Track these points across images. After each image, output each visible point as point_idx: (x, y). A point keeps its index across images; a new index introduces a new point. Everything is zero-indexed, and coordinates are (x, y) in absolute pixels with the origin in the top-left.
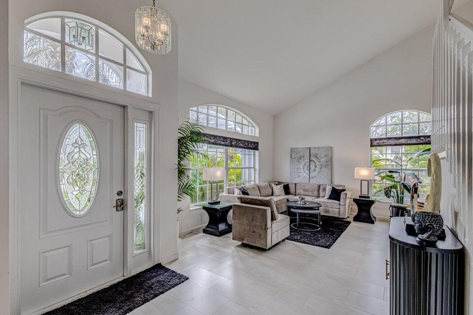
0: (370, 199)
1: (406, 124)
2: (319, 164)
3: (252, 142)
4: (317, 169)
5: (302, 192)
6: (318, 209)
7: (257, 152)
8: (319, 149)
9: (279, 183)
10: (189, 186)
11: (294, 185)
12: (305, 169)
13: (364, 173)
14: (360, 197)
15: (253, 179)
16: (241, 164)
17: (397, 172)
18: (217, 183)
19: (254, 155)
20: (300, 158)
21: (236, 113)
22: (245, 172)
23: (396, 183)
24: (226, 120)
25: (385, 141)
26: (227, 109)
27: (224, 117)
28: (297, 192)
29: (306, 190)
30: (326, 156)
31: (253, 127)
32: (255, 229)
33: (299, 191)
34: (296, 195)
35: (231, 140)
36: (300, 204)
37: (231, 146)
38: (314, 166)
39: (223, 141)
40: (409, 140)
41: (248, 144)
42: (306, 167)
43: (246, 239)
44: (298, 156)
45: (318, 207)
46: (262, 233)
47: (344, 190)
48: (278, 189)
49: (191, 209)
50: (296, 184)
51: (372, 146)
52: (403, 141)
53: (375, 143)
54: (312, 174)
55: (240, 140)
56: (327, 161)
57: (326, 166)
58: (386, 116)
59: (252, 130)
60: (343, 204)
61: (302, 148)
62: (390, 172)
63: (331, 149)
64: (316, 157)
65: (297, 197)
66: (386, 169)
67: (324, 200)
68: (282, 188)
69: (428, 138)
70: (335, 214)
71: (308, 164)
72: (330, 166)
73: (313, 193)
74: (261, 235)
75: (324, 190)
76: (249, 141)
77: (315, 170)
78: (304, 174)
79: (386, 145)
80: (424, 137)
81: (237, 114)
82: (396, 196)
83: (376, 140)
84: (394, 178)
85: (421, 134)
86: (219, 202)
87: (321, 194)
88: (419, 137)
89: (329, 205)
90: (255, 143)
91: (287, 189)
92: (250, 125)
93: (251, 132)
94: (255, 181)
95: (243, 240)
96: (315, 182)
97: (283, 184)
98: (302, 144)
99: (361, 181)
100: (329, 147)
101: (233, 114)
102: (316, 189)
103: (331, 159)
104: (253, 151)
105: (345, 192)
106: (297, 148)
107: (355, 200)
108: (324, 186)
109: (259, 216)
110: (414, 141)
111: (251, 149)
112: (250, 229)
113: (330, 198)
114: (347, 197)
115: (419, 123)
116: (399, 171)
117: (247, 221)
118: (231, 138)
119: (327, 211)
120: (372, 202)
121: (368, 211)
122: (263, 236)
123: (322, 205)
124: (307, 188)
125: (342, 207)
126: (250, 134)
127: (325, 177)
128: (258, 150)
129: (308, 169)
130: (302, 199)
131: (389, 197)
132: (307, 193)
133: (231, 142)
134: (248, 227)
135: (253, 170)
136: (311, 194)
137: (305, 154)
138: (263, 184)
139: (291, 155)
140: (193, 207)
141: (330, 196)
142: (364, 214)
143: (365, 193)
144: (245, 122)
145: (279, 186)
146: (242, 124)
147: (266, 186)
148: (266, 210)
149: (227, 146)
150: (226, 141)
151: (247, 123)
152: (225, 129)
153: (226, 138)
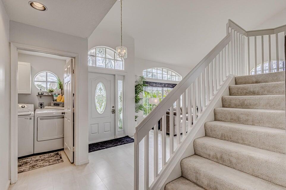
10: (142, 106)
26: (163, 68)
27: (161, 73)
31: (179, 76)
37: (165, 86)
49: (144, 117)
55: (170, 84)
59: (178, 78)
81: (168, 71)
92: (176, 75)
118: (165, 83)
126: (177, 80)
144: (173, 74)
149: (162, 87)
150: (162, 85)
151: (175, 74)
152: (161, 79)
153: (162, 83)
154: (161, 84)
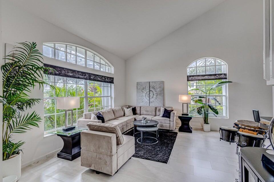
0: (189, 116)
1: (208, 66)
2: (156, 93)
3: (108, 78)
4: (155, 96)
5: (145, 113)
6: (156, 126)
7: (113, 85)
8: (155, 83)
9: (129, 107)
10: (35, 116)
11: (139, 108)
12: (147, 97)
13: (185, 98)
14: (183, 115)
15: (110, 105)
16: (101, 94)
17: (204, 97)
18: (72, 111)
19: (111, 87)
20: (143, 89)
21: (94, 54)
22: (104, 99)
23: (203, 105)
24: (86, 58)
25: (196, 77)
26: (86, 50)
27: (84, 57)
28: (141, 113)
29: (147, 111)
30: (160, 87)
31: (109, 66)
32: (101, 156)
33: (143, 112)
34: (141, 115)
35: (90, 75)
36: (143, 123)
37: (90, 79)
38: (152, 94)
39: (82, 75)
40: (210, 76)
41: (105, 79)
42: (147, 95)
43: (93, 165)
44: (142, 87)
45: (156, 125)
46: (108, 159)
47: (173, 111)
48: (128, 111)
49: (45, 136)
50: (140, 107)
51: (188, 80)
52: (206, 77)
53: (190, 79)
54: (151, 100)
55: (97, 75)
56: (161, 91)
57: (160, 94)
58: (196, 61)
59: (108, 68)
60: (172, 120)
61: (144, 82)
62: (200, 97)
63: (163, 82)
64: (153, 88)
65: (141, 117)
66: (197, 96)
67: (159, 118)
68: (131, 110)
69: (221, 75)
70: (167, 127)
71: (148, 93)
72: (163, 94)
73: (152, 113)
74: (107, 162)
75: (159, 110)
76: (105, 77)
77: (153, 97)
78: (146, 99)
79: (196, 80)
80: (219, 74)
81: (95, 56)
82: (204, 113)
83: (190, 76)
84: (202, 101)
85: (216, 73)
86: (75, 128)
87: (158, 113)
88: (215, 75)
89: (163, 121)
90: (110, 78)
91: (134, 111)
92: (106, 64)
93: (108, 70)
94: (111, 106)
95: (90, 166)
96: (153, 105)
97: (131, 107)
98: (144, 80)
99: (183, 104)
100: (161, 81)
101: (93, 55)
102: (154, 111)
103: (163, 89)
104: (110, 84)
105: (173, 112)
106: (141, 82)
107: (180, 117)
108: (159, 108)
109: (104, 143)
110: (213, 77)
111: (107, 82)
112: (96, 156)
113: (163, 116)
114: (175, 115)
115: (215, 66)
116: (205, 97)
117: (94, 148)
118: (89, 73)
119: (162, 126)
120: (191, 118)
121: (188, 125)
122: (108, 163)
123: (159, 122)
124: (148, 109)
125: (171, 123)
126: (107, 71)
127: (160, 102)
128: (113, 83)
129: (149, 96)
130: (145, 118)
131: (200, 114)
132: (148, 113)
133: (90, 76)
134: (95, 154)
135: (110, 98)
136: (151, 114)
137: (146, 86)
138: (117, 108)
139: (137, 87)
140: (47, 134)
141: (163, 115)
142: (185, 126)
143: (185, 112)
144: (102, 62)
145: (129, 109)
146: (100, 64)
147: (120, 110)
148: (110, 138)
149: (86, 79)
150: (85, 75)
151: (104, 63)
152: (84, 66)
153: (85, 73)
154: (83, 74)
